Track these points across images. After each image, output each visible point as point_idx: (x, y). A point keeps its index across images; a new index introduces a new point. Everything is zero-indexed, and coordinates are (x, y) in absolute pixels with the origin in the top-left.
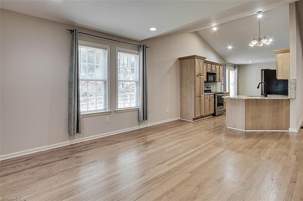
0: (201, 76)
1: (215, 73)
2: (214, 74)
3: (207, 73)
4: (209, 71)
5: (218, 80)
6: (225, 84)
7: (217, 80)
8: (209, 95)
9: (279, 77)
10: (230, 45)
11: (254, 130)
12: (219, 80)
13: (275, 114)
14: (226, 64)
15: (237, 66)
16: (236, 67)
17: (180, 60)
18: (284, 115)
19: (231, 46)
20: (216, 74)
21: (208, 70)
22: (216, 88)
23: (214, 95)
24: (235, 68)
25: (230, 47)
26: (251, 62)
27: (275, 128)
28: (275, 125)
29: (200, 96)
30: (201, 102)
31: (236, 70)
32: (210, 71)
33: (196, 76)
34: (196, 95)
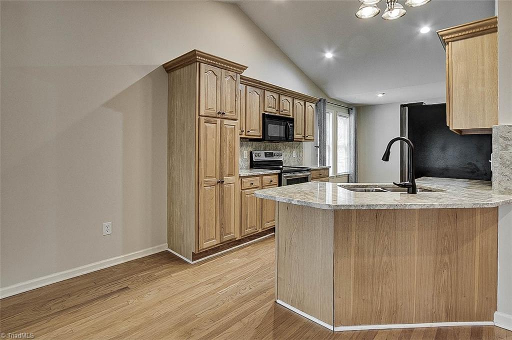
0: (226, 122)
1: (291, 117)
2: (287, 122)
3: (264, 115)
4: (272, 111)
5: (301, 137)
6: (322, 146)
7: (296, 136)
8: (258, 178)
9: (457, 121)
10: (329, 49)
11: (366, 324)
12: (304, 136)
13: (446, 259)
14: (325, 100)
15: (354, 109)
16: (352, 109)
17: (167, 71)
18: (477, 263)
19: (332, 51)
20: (292, 120)
21: (267, 109)
22: (300, 156)
23: (277, 177)
24: (351, 111)
25: (329, 55)
26: (381, 95)
27: (444, 315)
28: (443, 302)
29: (221, 182)
30: (226, 200)
31: (352, 117)
32: (274, 111)
33: (203, 118)
34: (202, 179)
